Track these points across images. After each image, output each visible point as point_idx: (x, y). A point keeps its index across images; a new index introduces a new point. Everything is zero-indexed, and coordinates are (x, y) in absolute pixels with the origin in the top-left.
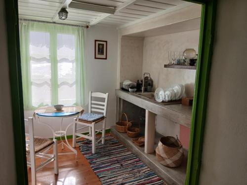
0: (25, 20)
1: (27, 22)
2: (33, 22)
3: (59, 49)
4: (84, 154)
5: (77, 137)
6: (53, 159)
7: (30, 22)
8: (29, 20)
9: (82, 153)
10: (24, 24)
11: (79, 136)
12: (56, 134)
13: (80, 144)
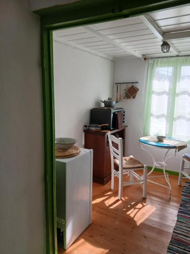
0: (151, 58)
1: (153, 60)
2: (158, 59)
3: (179, 82)
4: (183, 195)
5: (184, 176)
6: (142, 182)
7: (156, 60)
8: (154, 58)
9: (183, 193)
10: (150, 62)
11: (185, 175)
12: (157, 163)
13: (184, 184)
